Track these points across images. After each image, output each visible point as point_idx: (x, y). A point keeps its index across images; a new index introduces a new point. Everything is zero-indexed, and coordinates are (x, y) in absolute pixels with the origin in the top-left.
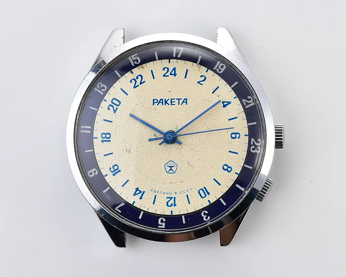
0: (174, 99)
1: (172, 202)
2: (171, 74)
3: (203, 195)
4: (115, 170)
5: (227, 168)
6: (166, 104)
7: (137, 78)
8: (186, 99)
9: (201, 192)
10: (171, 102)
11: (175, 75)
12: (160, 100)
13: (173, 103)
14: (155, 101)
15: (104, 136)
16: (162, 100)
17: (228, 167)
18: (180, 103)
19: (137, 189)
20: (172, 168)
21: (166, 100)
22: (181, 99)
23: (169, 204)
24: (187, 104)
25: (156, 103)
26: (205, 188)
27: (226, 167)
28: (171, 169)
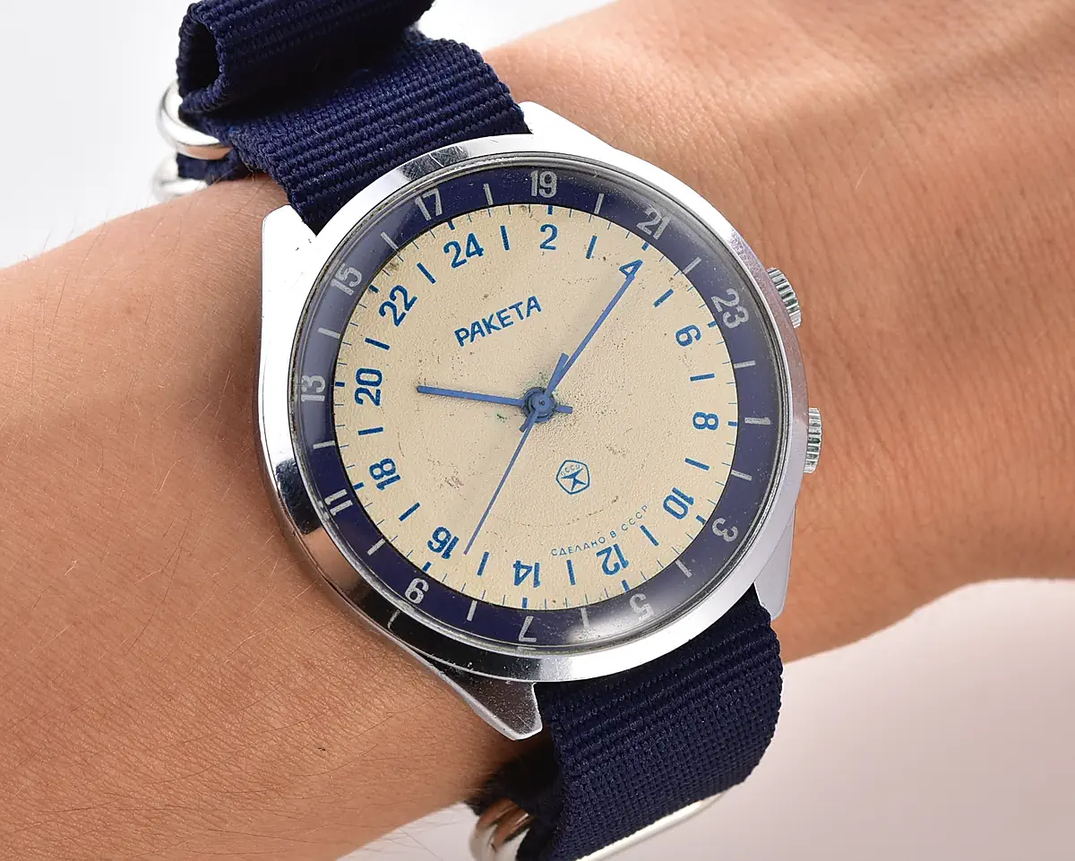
0: (505, 310)
1: (614, 558)
2: (469, 255)
3: (680, 511)
4: (443, 543)
5: (706, 422)
6: (492, 330)
7: (393, 297)
8: (533, 298)
9: (671, 504)
10: (502, 320)
11: (479, 251)
12: (473, 328)
13: (505, 322)
14: (462, 334)
15: (377, 472)
16: (477, 323)
17: (707, 418)
18: (524, 315)
19: (518, 566)
20: (576, 478)
21: (487, 321)
22: (521, 303)
23: (611, 568)
24: (539, 310)
25: (466, 337)
26: (674, 490)
27: (700, 421)
28: (576, 482)
